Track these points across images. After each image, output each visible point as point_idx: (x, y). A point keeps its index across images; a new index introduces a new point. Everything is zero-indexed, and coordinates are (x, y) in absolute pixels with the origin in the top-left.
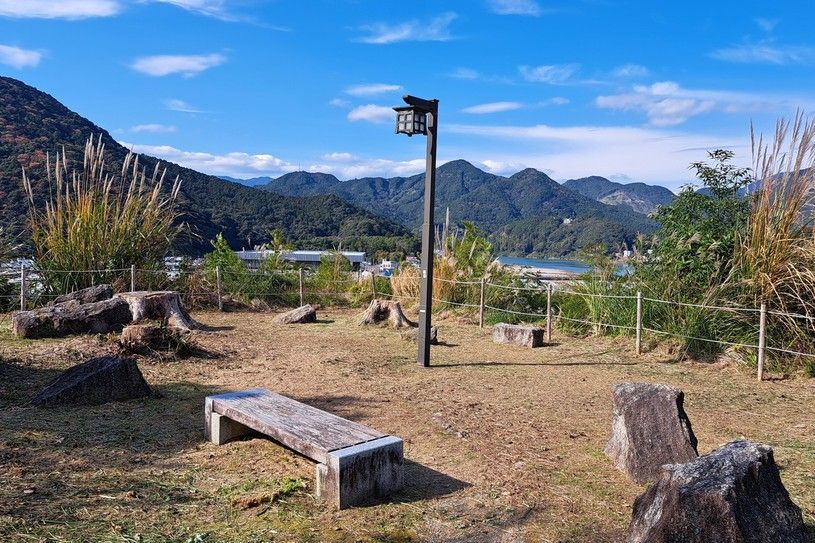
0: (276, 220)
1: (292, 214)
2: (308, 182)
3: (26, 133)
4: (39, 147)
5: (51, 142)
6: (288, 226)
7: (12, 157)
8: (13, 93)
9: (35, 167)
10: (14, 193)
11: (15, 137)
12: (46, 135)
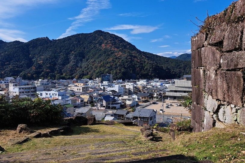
0: (181, 68)
1: (185, 66)
2: (188, 57)
3: (117, 48)
4: (120, 51)
5: (122, 49)
6: (184, 70)
7: (114, 54)
8: (113, 38)
9: (120, 56)
10: (115, 63)
11: (114, 49)
12: (121, 48)
